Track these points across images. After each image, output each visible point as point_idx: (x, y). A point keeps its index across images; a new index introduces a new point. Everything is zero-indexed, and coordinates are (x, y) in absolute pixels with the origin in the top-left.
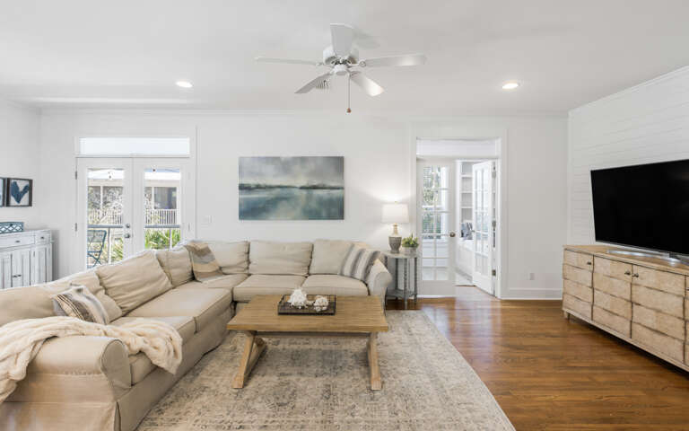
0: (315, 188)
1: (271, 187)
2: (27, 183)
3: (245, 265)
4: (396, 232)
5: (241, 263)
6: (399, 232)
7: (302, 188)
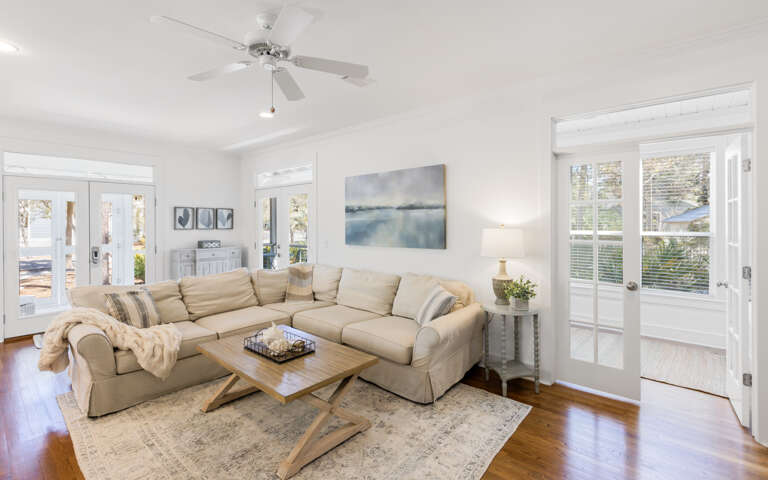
0: (412, 207)
1: (370, 209)
2: (230, 212)
3: (333, 293)
4: (503, 271)
5: (331, 290)
6: (508, 271)
7: (399, 208)
